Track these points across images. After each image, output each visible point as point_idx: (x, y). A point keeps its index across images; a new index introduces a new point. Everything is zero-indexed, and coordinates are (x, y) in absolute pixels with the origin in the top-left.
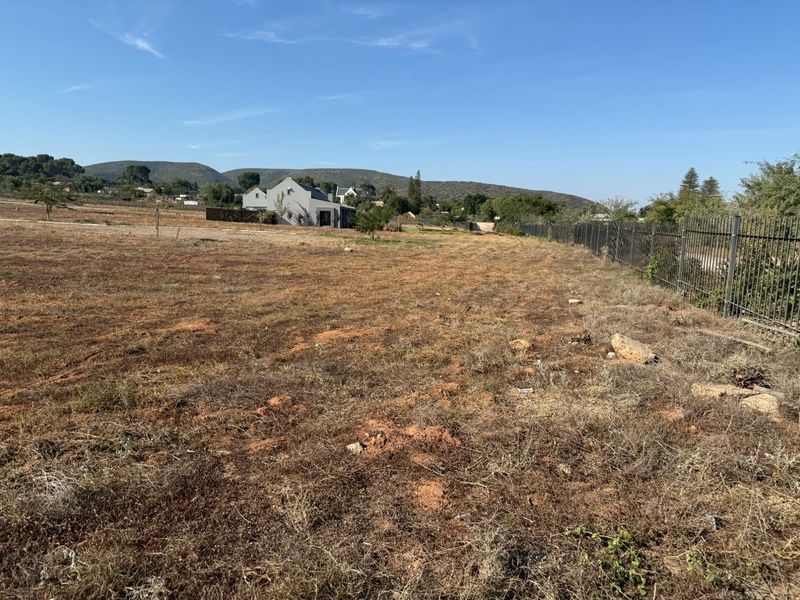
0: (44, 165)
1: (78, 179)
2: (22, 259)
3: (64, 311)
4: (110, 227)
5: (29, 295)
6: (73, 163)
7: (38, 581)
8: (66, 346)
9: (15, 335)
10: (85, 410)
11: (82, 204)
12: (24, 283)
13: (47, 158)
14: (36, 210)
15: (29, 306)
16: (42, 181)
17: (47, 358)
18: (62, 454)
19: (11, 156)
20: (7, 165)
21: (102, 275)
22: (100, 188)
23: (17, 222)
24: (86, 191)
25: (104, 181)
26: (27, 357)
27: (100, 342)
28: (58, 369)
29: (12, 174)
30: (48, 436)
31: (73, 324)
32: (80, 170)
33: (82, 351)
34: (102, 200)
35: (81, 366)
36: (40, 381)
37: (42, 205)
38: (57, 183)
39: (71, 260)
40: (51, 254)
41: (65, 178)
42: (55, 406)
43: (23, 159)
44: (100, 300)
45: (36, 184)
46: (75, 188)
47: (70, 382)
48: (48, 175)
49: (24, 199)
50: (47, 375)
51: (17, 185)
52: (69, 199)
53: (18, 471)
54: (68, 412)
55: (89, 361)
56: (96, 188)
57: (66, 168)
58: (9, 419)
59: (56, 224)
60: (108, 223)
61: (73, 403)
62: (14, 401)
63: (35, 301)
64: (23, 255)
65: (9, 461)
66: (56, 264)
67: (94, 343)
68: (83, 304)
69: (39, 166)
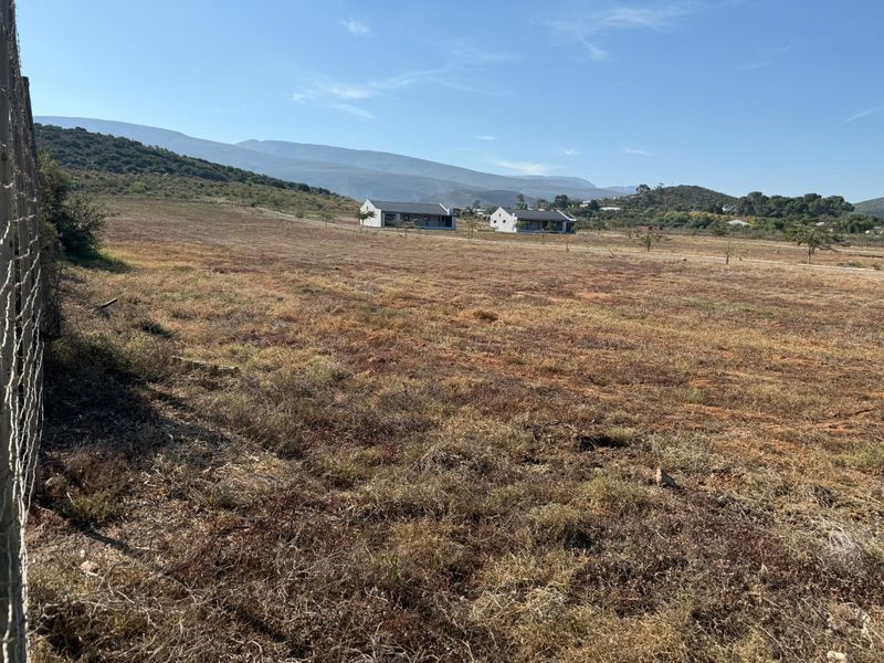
0: (810, 205)
1: (844, 219)
2: (783, 301)
3: (828, 359)
4: (878, 273)
5: (791, 337)
6: (842, 200)
7: (826, 627)
8: (833, 396)
9: (778, 374)
10: (861, 468)
11: (848, 245)
12: (786, 324)
13: (814, 197)
14: (796, 252)
15: (790, 348)
16: (805, 223)
17: (813, 403)
18: (839, 506)
19: (778, 197)
20: (773, 207)
21: (871, 325)
22: (870, 227)
23: (777, 264)
24: (853, 231)
25: (876, 220)
26: (794, 398)
27: (874, 399)
28: (825, 418)
29: (776, 216)
30: (824, 483)
31: (838, 374)
32: (850, 208)
33: (853, 405)
34: (871, 242)
35: (852, 420)
36: (808, 425)
37: (805, 247)
38: (820, 224)
39: (832, 306)
40: (812, 297)
41: (831, 218)
42: (827, 454)
43: (789, 200)
44: (868, 353)
45: (799, 225)
46: (840, 228)
47: (840, 435)
48: (813, 215)
49: (788, 240)
50: (815, 421)
51: (780, 226)
52: (837, 240)
53: (794, 507)
54: (841, 464)
55: (862, 415)
56: (863, 228)
57: (834, 207)
58: (780, 453)
59: (816, 267)
60: (877, 268)
61: (846, 457)
62: (782, 437)
63: (796, 345)
64: (782, 296)
65: (785, 494)
66: (818, 309)
67: (866, 398)
68: (850, 354)
69: (805, 206)
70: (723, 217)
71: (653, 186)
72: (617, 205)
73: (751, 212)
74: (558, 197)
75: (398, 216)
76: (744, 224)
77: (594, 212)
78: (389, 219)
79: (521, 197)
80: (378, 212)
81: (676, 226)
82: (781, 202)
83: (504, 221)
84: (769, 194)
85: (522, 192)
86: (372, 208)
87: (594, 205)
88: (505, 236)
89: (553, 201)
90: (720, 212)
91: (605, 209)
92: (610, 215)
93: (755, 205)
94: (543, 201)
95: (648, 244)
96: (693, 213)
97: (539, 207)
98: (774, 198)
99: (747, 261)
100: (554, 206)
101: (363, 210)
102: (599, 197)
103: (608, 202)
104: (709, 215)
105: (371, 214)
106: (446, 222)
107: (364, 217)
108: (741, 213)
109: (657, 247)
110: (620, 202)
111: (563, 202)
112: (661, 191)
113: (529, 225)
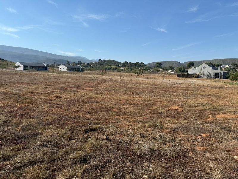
0: (137, 64)
1: (144, 68)
2: (133, 87)
3: (142, 101)
4: (151, 80)
5: (135, 96)
6: (143, 63)
7: (143, 170)
8: (143, 110)
9: (132, 105)
10: (149, 127)
11: (145, 74)
12: (134, 93)
13: (138, 63)
14: (135, 75)
15: (134, 99)
16: (136, 69)
17: (139, 112)
18: (145, 138)
19: (131, 63)
20: (130, 65)
21: (150, 92)
22: (149, 69)
23: (131, 78)
24: (146, 70)
25: (150, 68)
26: (135, 111)
27: (151, 109)
28: (142, 115)
29: (131, 67)
30: (142, 132)
31: (144, 104)
32: (145, 65)
33: (147, 112)
34: (150, 73)
35: (147, 115)
36: (139, 118)
37: (136, 74)
38: (139, 69)
39: (143, 88)
40: (139, 86)
41: (142, 67)
42: (142, 125)
43: (133, 63)
44: (150, 98)
45: (135, 69)
46: (143, 70)
47: (145, 119)
48: (138, 67)
49: (133, 73)
50: (140, 116)
51: (131, 70)
52: (143, 73)
53: (136, 139)
54: (145, 127)
55: (149, 114)
56: (148, 70)
57: (142, 65)
58: (133, 126)
59: (139, 79)
60: (151, 78)
61: (147, 125)
62: (133, 122)
63: (135, 98)
64: (133, 86)
65: (134, 136)
66: (140, 89)
67: (150, 109)
68: (147, 99)
69: (136, 65)
70: (119, 67)
71: (102, 60)
72: (94, 64)
73: (125, 66)
74: (78, 62)
75: (29, 67)
76: (124, 69)
77: (89, 66)
78: (25, 68)
79: (68, 62)
80: (22, 66)
81: (109, 70)
82: (131, 64)
83: (63, 68)
84: (129, 62)
85: (68, 60)
86: (19, 64)
87: (88, 64)
88: (64, 72)
89: (77, 63)
90: (118, 66)
91: (91, 65)
92: (93, 67)
93: (126, 64)
94: (74, 63)
95: (102, 74)
96: (112, 66)
97: (73, 64)
98: (130, 63)
99: (125, 78)
100: (77, 64)
101: (16, 65)
102: (89, 62)
103: (92, 63)
104: (116, 67)
105: (19, 66)
106: (45, 68)
107: (17, 67)
108: (123, 67)
109: (105, 75)
110: (95, 63)
111: (80, 63)
112: (104, 61)
113: (70, 69)
